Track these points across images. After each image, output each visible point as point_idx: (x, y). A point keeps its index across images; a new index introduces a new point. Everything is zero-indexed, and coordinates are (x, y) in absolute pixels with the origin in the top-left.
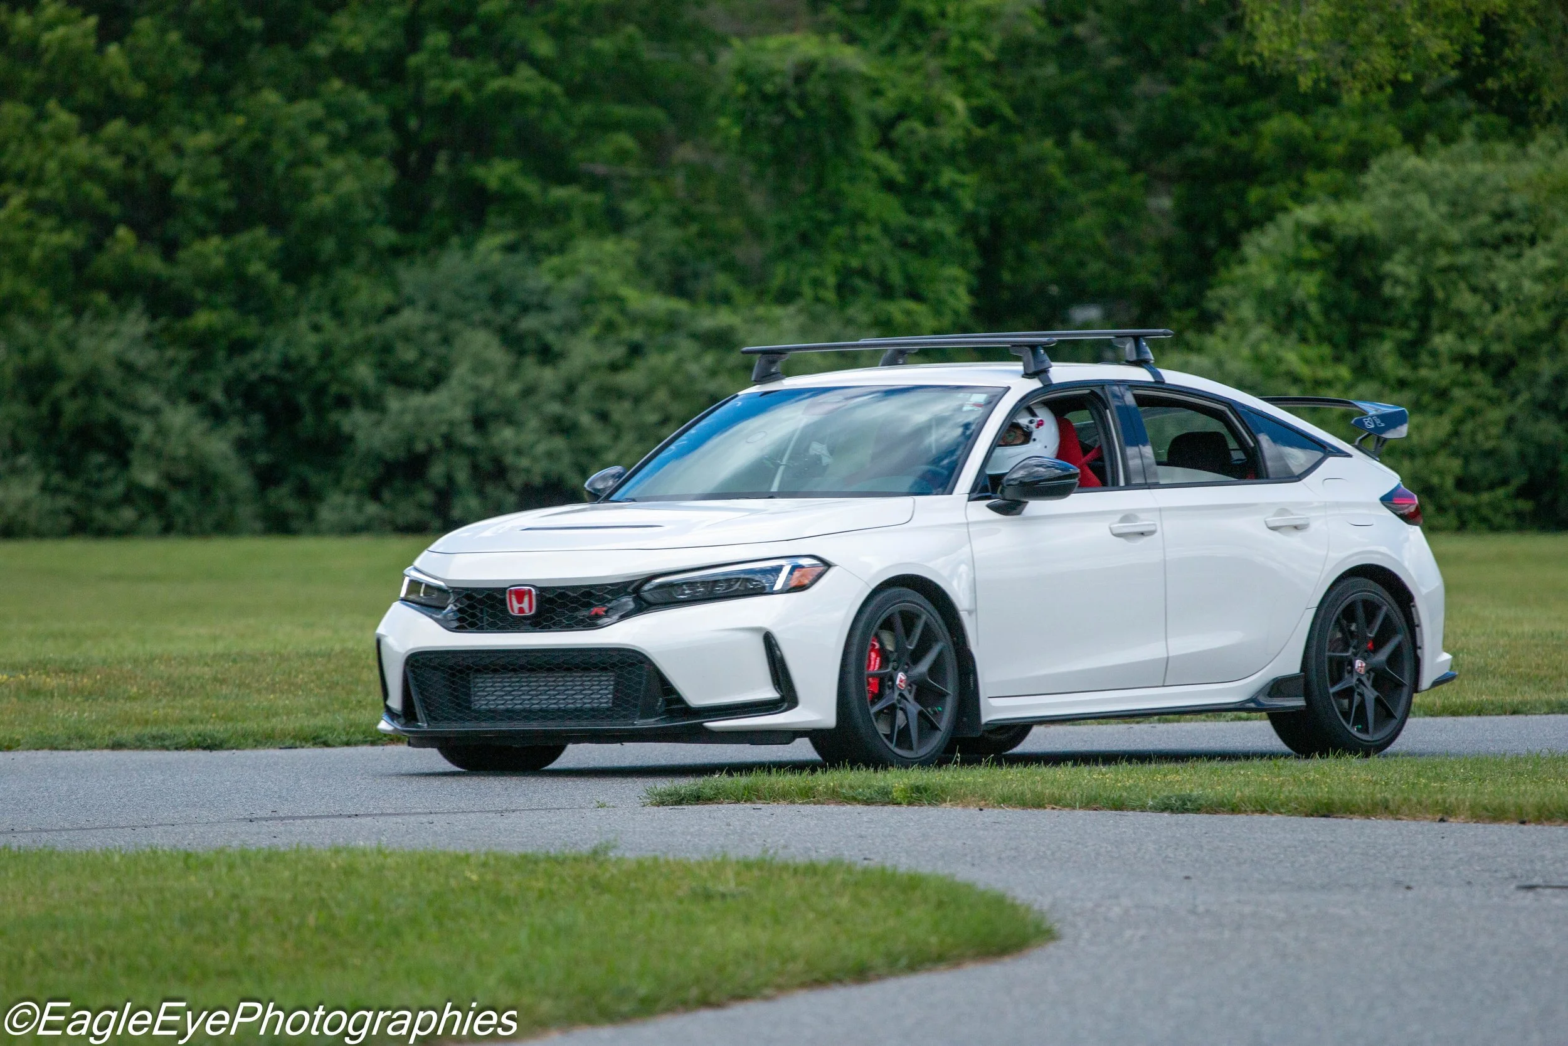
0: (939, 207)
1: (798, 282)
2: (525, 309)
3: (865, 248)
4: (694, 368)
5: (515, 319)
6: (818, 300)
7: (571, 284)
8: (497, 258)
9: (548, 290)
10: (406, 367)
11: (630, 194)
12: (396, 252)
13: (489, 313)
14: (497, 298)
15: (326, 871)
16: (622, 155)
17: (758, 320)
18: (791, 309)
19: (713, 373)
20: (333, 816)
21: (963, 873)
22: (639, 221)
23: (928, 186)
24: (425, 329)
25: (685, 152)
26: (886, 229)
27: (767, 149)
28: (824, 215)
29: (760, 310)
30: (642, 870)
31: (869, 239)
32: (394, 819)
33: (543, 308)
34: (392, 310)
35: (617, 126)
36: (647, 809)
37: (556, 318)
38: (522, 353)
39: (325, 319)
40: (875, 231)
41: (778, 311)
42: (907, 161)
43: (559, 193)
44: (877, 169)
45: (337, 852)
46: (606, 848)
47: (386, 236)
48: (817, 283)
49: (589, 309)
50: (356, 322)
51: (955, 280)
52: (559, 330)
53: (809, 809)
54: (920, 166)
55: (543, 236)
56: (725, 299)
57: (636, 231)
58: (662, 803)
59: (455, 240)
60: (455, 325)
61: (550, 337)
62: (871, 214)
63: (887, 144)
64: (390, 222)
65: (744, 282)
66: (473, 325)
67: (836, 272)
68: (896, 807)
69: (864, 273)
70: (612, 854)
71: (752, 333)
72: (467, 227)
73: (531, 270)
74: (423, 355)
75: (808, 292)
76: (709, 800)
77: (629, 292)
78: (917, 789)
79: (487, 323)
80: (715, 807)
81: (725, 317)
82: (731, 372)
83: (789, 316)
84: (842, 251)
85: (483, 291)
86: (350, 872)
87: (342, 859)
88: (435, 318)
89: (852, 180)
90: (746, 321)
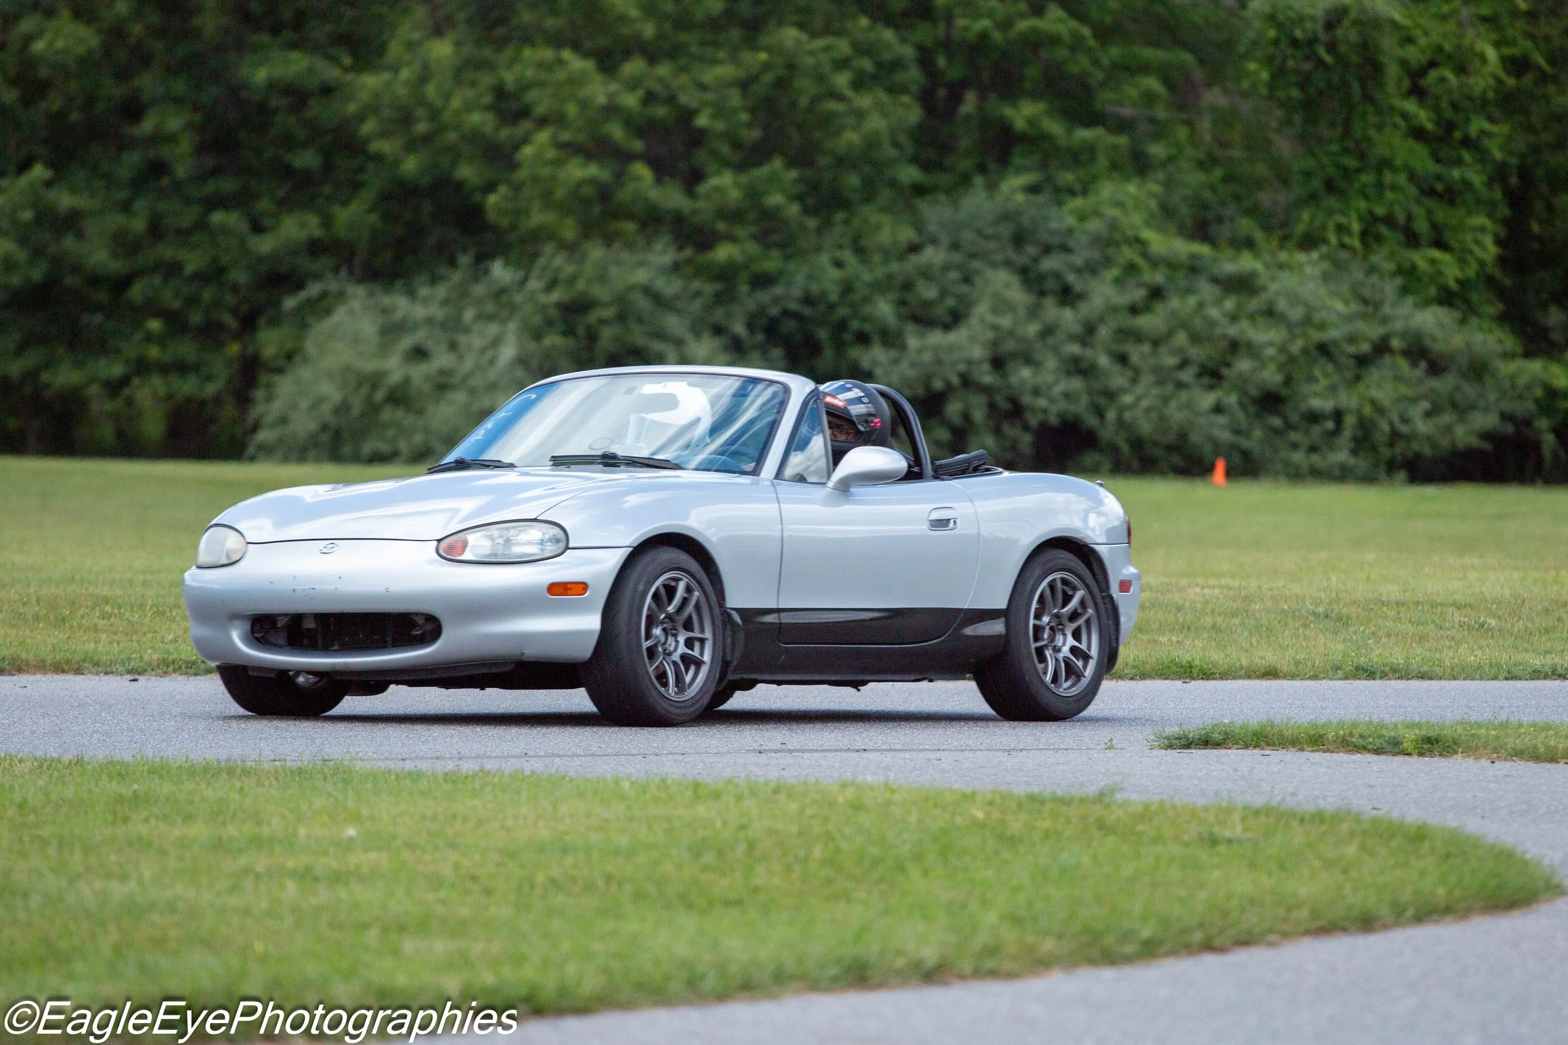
0: (1467, 156)
1: (1324, 227)
2: (1047, 250)
3: (1390, 195)
4: (1214, 312)
5: (1036, 260)
6: (1342, 246)
7: (1094, 225)
8: (1020, 198)
9: (1070, 231)
10: (927, 304)
11: (1155, 137)
12: (920, 190)
13: (1011, 254)
14: (1019, 238)
15: (833, 804)
16: (1149, 98)
17: (1281, 266)
18: (1315, 255)
19: (1234, 318)
20: (841, 750)
21: (1473, 825)
22: (1164, 164)
23: (1457, 135)
24: (946, 268)
25: (1214, 97)
26: (1412, 176)
27: (1296, 93)
28: (1351, 162)
29: (1283, 256)
30: (1145, 814)
31: (1394, 187)
32: (903, 755)
33: (1065, 249)
34: (914, 248)
35: (1145, 69)
36: (1156, 752)
37: (1078, 260)
38: (1042, 293)
39: (847, 255)
40: (1401, 179)
41: (1301, 257)
42: (1436, 109)
43: (1084, 134)
44: (1404, 116)
45: (844, 786)
46: (1114, 789)
47: (910, 174)
48: (1341, 229)
49: (1111, 251)
50: (877, 258)
51: (1482, 229)
52: (1079, 271)
53: (1317, 757)
54: (1449, 114)
55: (1067, 177)
56: (1249, 244)
57: (1160, 175)
58: (1170, 747)
59: (979, 180)
60: (976, 264)
61: (1071, 278)
62: (1398, 162)
63: (1417, 91)
64: (914, 160)
65: (1267, 228)
66: (994, 265)
67: (1361, 219)
68: (1406, 758)
69: (1390, 221)
70: (1118, 796)
71: (1273, 279)
72: (992, 166)
73: (1054, 211)
74: (944, 293)
75: (1333, 239)
76: (1217, 745)
77: (1148, 234)
78: (1429, 740)
79: (1008, 264)
80: (1223, 752)
81: (1247, 263)
82: (1252, 317)
83: (1310, 263)
84: (1366, 197)
85: (1005, 230)
86: (857, 806)
87: (850, 793)
88: (957, 257)
89: (1380, 128)
90: (1267, 266)
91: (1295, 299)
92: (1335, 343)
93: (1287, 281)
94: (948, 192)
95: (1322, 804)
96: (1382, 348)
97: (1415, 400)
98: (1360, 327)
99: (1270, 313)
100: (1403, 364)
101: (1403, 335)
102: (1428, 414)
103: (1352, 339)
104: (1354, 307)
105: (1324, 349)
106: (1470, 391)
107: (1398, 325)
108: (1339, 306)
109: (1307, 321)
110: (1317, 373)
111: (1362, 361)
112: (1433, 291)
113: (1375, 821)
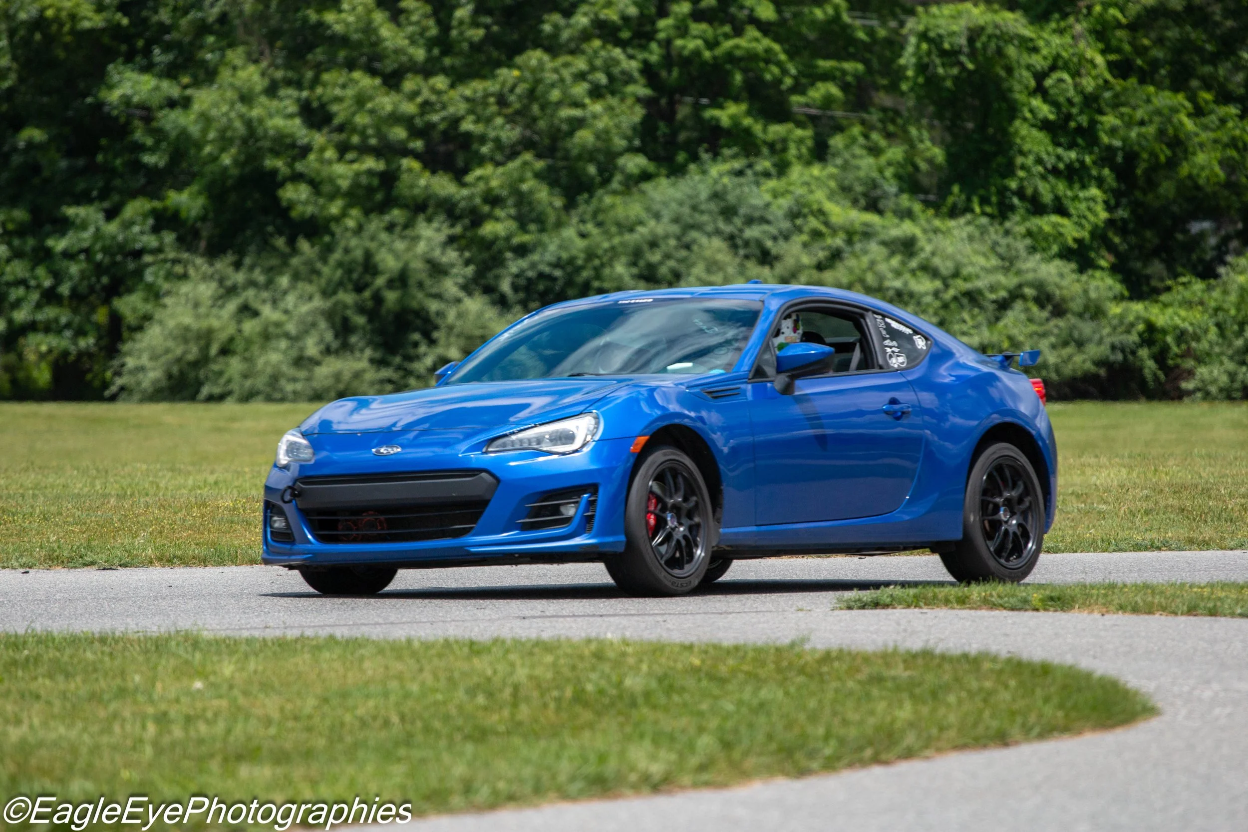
1: (968, 200)
2: (750, 221)
3: (1021, 173)
4: (882, 267)
5: (741, 230)
6: (984, 213)
7: (785, 203)
8: (726, 180)
9: (768, 205)
10: (652, 267)
11: (837, 131)
12: (646, 176)
13: (721, 225)
14: (728, 212)
15: (581, 657)
16: (829, 101)
17: (936, 231)
18: (962, 221)
19: (898, 274)
20: (588, 616)
21: (1085, 663)
22: (841, 152)
23: (1073, 125)
24: (668, 237)
25: (882, 99)
26: (1038, 159)
28: (989, 148)
29: (937, 223)
30: (827, 657)
31: (1023, 167)
32: (636, 618)
33: (764, 220)
35: (826, 77)
36: (837, 612)
37: (773, 229)
38: (746, 257)
39: (590, 227)
40: (1029, 161)
41: (952, 223)
42: (1055, 104)
43: (777, 130)
44: (1032, 110)
45: (589, 641)
46: (803, 641)
47: (637, 163)
48: (984, 201)
49: (799, 222)
50: (614, 229)
51: (1093, 199)
52: (774, 238)
53: (965, 613)
54: (1066, 108)
55: (765, 164)
56: (909, 214)
57: (838, 161)
58: (850, 608)
59: (692, 167)
60: (694, 234)
61: (769, 244)
63: (1040, 90)
64: (641, 151)
65: (924, 202)
66: (707, 234)
67: (998, 192)
68: (1035, 613)
69: (1020, 193)
70: (807, 647)
71: (929, 241)
72: (704, 157)
73: (754, 190)
74: (667, 256)
75: (977, 208)
76: (886, 606)
77: (831, 207)
78: (1052, 599)
79: (718, 232)
80: (890, 611)
81: (907, 228)
82: (913, 272)
83: (959, 227)
84: (1003, 176)
85: (716, 206)
86: (599, 656)
87: (593, 647)
88: (677, 229)
89: (1012, 119)
90: (925, 231)
91: (946, 257)
92: (979, 292)
93: (939, 242)
94: (668, 176)
95: (967, 649)
96: (1015, 295)
97: (1044, 335)
98: (1001, 278)
99: (927, 269)
100: (1034, 308)
101: (1033, 284)
102: (1053, 347)
103: (993, 289)
104: (994, 262)
105: (970, 296)
106: (1086, 328)
107: (1030, 276)
108: (982, 261)
109: (956, 274)
110: (966, 316)
111: (1003, 306)
112: (1055, 248)
113: (1009, 661)
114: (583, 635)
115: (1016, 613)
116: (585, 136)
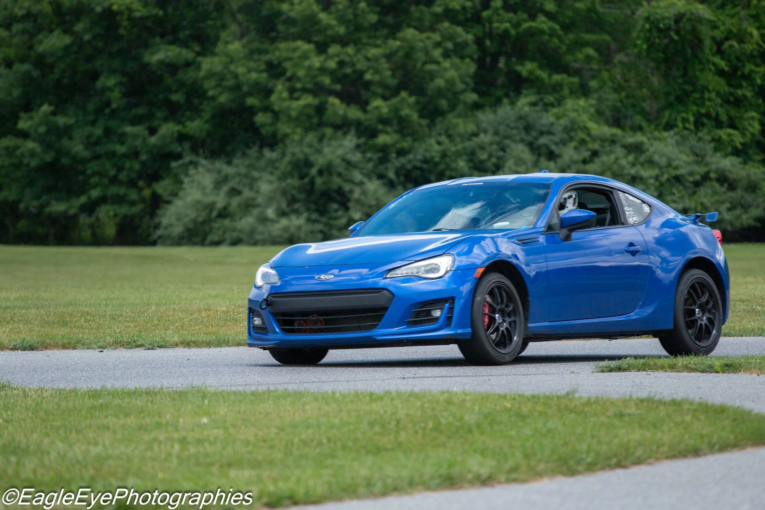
0: (744, 83)
1: (676, 119)
2: (542, 133)
3: (708, 103)
4: (623, 162)
5: (536, 139)
6: (685, 128)
7: (563, 122)
8: (527, 109)
9: (552, 124)
10: (482, 162)
11: (593, 77)
12: (477, 106)
13: (524, 136)
14: (528, 128)
15: (438, 402)
16: (589, 58)
17: (655, 139)
18: (672, 133)
19: (633, 165)
20: (443, 377)
21: (747, 405)
22: (596, 91)
23: (739, 73)
24: (491, 144)
25: (620, 57)
26: (718, 94)
27: (661, 55)
28: (688, 88)
29: (656, 134)
30: (588, 403)
31: (709, 99)
32: (472, 378)
33: (550, 133)
34: (476, 135)
35: (587, 44)
36: (595, 374)
37: (556, 139)
38: (539, 155)
39: (443, 139)
40: (713, 95)
41: (665, 134)
42: (729, 60)
43: (557, 77)
44: (714, 64)
45: (443, 392)
46: (574, 391)
47: (472, 97)
48: (685, 120)
49: (573, 134)
50: (458, 139)
51: (753, 118)
52: (557, 144)
53: (674, 374)
54: (735, 62)
55: (550, 98)
56: (640, 128)
57: (595, 96)
58: (603, 372)
59: (505, 100)
60: (507, 142)
61: (553, 147)
62: (711, 88)
63: (720, 52)
64: (474, 90)
65: (649, 121)
66: (516, 142)
67: (694, 115)
68: (717, 374)
69: (708, 115)
70: (576, 395)
71: (652, 145)
72: (512, 94)
73: (545, 115)
74: (490, 156)
75: (680, 125)
76: (625, 370)
77: (591, 125)
78: (727, 365)
79: (522, 141)
80: (627, 373)
81: (639, 138)
82: (642, 164)
83: (670, 137)
84: (697, 105)
85: (521, 124)
86: (449, 402)
87: (446, 396)
88: (497, 139)
89: (702, 70)
90: (649, 139)
91: (663, 155)
92: (683, 176)
93: (658, 146)
94: (491, 106)
95: (675, 396)
96: (706, 178)
97: (722, 203)
98: (696, 168)
99: (651, 162)
100: (717, 185)
101: (716, 171)
102: (729, 210)
103: (691, 174)
104: (692, 158)
105: (678, 179)
106: (749, 198)
107: (714, 167)
108: (684, 158)
109: (669, 165)
110: (675, 191)
111: (697, 184)
112: (729, 149)
113: (700, 404)
114: (440, 388)
115: (705, 374)
116: (440, 82)
